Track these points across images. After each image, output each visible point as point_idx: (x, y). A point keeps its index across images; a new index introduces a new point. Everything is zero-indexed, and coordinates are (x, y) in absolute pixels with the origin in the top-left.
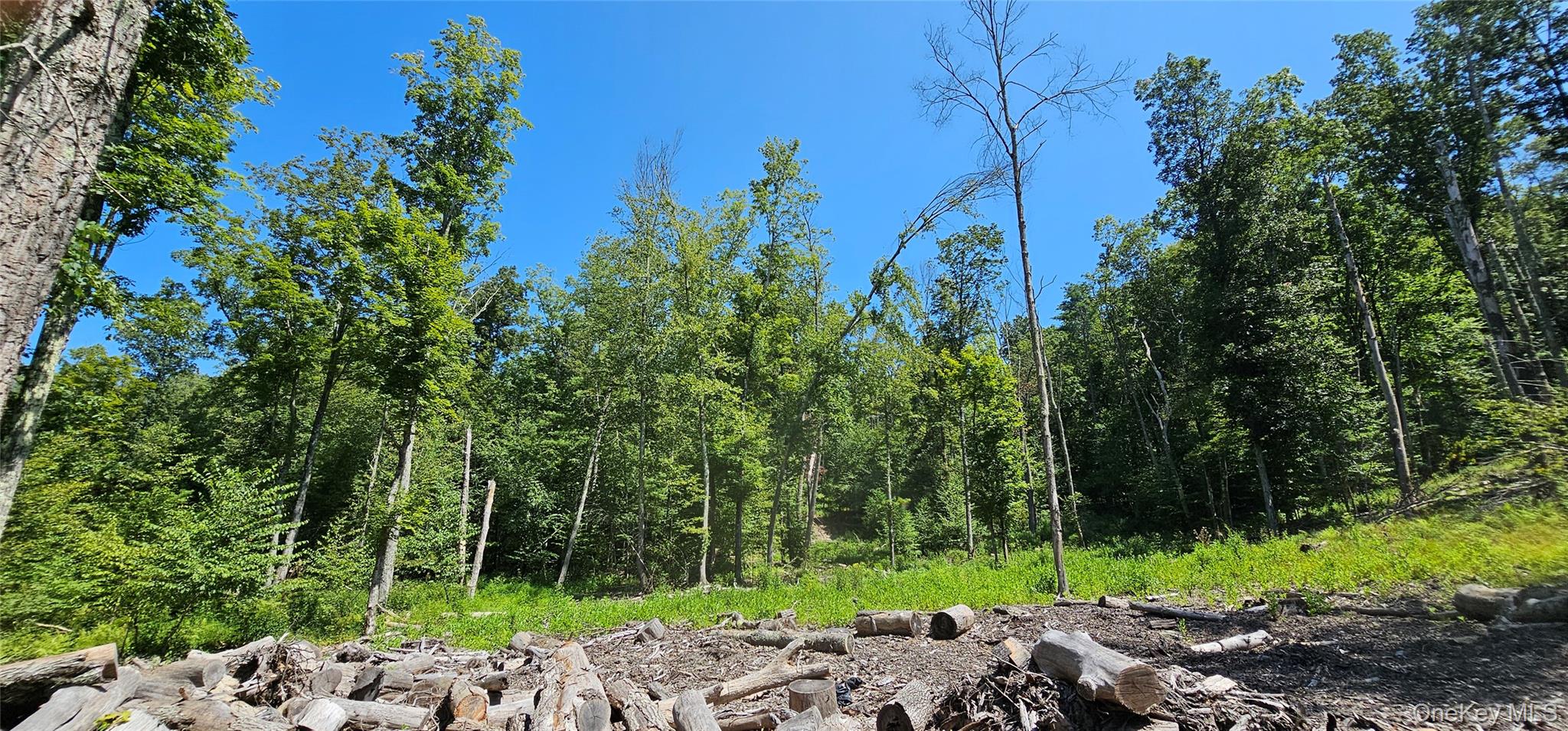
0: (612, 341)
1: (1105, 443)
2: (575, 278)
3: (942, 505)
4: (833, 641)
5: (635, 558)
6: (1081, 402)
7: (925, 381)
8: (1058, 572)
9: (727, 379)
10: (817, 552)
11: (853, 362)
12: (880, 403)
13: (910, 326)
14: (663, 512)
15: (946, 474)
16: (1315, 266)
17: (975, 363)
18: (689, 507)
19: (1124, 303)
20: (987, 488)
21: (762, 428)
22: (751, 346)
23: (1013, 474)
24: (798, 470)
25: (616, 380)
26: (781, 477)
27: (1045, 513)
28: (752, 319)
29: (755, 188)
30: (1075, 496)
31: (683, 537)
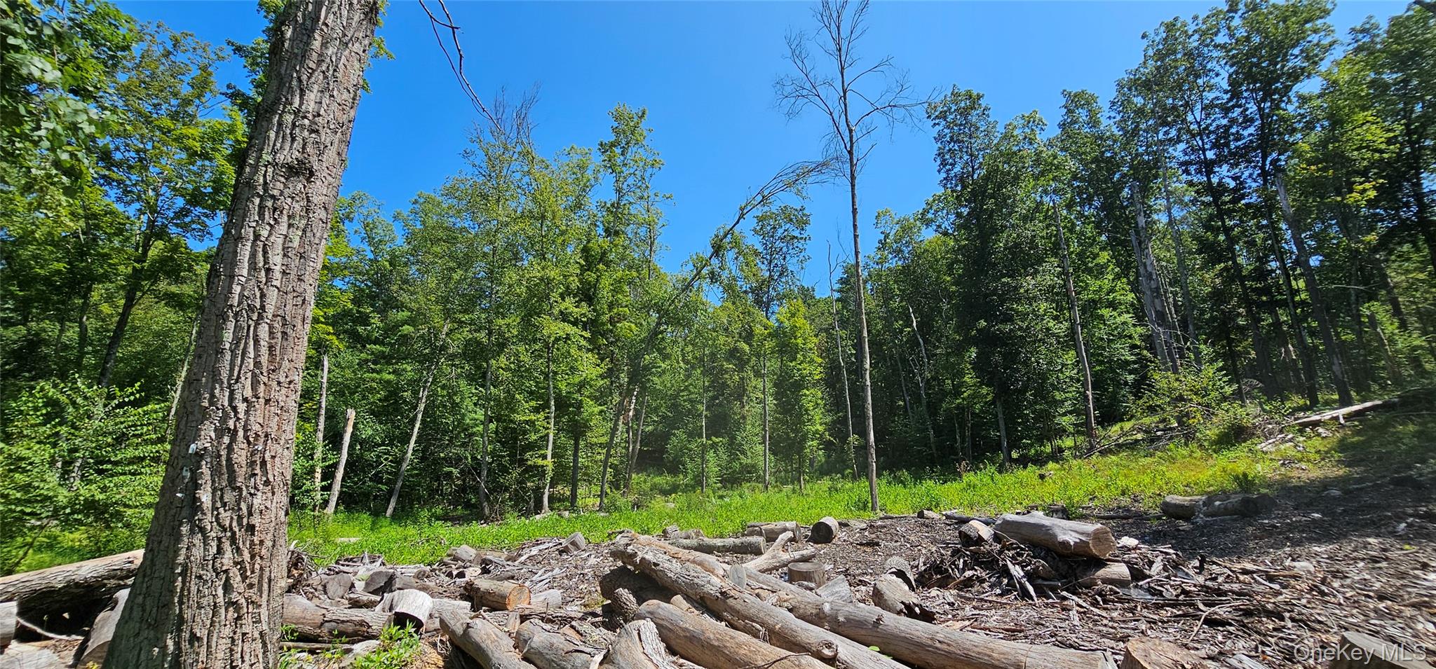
2: (405, 214)
3: (740, 445)
4: (750, 544)
8: (872, 495)
9: (575, 323)
15: (743, 418)
16: (1046, 266)
18: (536, 440)
19: (894, 282)
22: (596, 294)
28: (598, 270)
29: (605, 148)
30: (853, 438)
31: (528, 469)
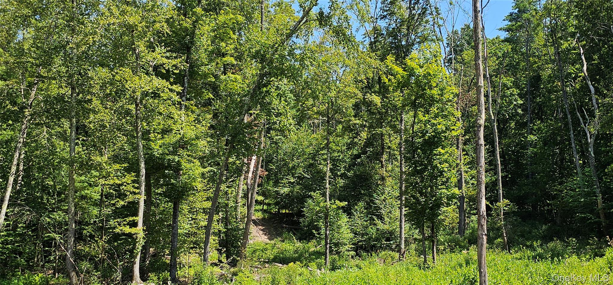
0: (38, 29)
1: (536, 154)
3: (378, 208)
5: (64, 258)
6: (518, 114)
7: (369, 87)
8: (481, 273)
9: (166, 76)
10: (254, 252)
11: (297, 64)
12: (323, 108)
13: (357, 30)
14: (95, 211)
15: (383, 179)
17: (420, 71)
18: (123, 206)
19: (568, 17)
20: (421, 194)
21: (202, 129)
22: (192, 42)
23: (447, 182)
24: (238, 171)
25: (43, 71)
26: (220, 179)
27: (474, 218)
28: (194, 13)
30: (503, 204)
31: (116, 237)
